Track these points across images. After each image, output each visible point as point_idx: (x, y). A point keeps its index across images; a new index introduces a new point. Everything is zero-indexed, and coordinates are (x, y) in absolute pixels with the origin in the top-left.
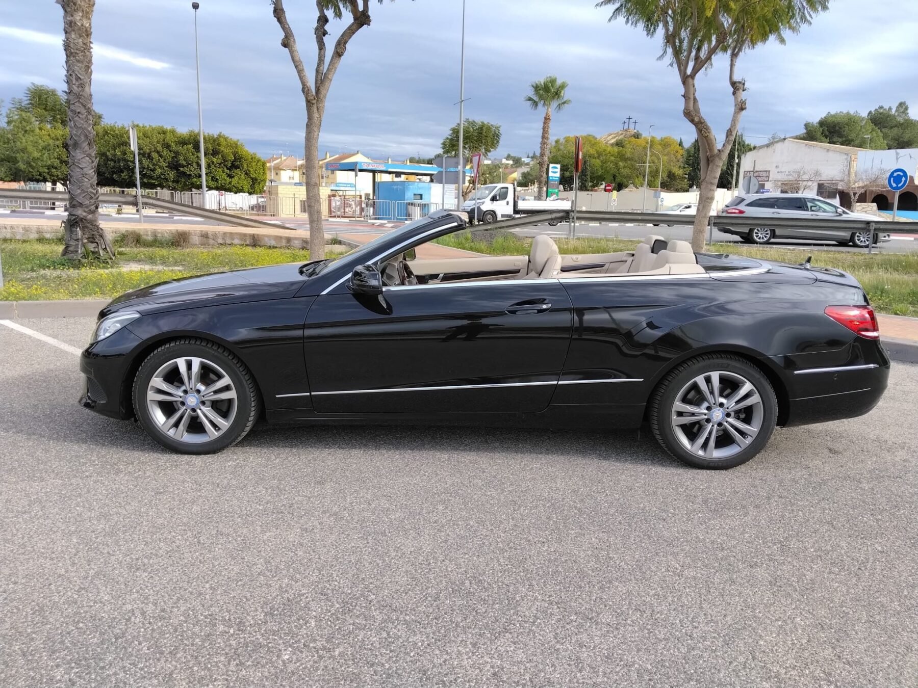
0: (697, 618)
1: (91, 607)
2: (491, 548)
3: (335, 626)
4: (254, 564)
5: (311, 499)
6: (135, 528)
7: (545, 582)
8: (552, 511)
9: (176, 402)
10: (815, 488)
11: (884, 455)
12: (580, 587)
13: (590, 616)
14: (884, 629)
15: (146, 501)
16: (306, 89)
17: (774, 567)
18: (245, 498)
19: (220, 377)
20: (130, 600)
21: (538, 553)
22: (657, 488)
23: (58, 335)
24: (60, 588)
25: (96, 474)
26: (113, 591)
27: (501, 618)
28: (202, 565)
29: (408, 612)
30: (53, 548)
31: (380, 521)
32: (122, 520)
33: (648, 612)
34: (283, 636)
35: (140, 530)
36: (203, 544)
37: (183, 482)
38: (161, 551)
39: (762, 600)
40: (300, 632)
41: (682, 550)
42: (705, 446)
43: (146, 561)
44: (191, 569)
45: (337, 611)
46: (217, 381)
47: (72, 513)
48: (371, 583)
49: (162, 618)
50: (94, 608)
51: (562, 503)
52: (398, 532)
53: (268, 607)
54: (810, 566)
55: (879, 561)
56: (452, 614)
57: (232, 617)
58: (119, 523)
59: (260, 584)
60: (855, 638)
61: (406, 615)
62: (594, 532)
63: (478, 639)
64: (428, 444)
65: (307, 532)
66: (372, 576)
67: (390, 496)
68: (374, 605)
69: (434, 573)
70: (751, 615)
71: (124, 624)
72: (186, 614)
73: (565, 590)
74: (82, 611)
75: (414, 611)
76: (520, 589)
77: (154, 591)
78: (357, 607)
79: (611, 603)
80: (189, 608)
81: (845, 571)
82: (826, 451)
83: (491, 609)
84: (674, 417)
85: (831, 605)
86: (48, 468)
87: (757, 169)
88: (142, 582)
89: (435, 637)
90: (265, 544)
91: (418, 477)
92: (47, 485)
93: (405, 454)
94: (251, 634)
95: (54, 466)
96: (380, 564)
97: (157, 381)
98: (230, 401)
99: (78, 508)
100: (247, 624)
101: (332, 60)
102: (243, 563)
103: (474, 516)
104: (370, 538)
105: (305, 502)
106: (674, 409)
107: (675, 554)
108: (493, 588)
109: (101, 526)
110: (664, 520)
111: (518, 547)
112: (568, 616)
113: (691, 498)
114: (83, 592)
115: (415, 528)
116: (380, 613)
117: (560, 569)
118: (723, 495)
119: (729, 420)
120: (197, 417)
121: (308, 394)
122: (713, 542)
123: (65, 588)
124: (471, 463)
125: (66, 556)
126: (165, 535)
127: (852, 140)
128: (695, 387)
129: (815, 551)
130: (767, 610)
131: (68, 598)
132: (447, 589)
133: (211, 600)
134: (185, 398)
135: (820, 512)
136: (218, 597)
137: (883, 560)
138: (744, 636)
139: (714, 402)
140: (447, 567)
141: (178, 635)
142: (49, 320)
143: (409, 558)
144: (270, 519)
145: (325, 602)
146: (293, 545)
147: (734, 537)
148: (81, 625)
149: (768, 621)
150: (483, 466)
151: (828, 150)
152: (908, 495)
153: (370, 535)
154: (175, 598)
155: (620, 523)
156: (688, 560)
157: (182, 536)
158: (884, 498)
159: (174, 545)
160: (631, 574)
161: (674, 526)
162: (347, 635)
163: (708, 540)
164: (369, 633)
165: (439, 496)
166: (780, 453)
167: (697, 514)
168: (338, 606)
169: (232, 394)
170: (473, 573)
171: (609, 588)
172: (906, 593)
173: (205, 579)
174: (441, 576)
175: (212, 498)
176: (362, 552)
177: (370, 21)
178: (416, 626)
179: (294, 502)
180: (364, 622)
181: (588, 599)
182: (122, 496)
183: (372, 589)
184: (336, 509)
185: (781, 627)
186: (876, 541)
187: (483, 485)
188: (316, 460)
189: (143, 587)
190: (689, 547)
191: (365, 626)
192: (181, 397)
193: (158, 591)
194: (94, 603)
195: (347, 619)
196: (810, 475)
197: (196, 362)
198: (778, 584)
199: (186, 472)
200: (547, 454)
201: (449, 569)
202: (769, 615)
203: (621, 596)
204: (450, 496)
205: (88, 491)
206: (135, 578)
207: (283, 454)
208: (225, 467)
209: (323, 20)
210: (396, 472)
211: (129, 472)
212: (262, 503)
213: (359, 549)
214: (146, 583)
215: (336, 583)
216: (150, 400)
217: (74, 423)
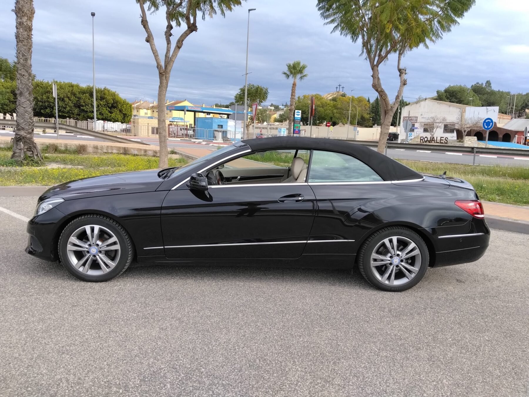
0: (388, 380)
1: (35, 377)
2: (271, 339)
3: (182, 387)
4: (132, 350)
5: (165, 310)
6: (61, 327)
7: (302, 360)
8: (305, 317)
9: (84, 251)
10: (450, 303)
11: (487, 283)
12: (322, 363)
13: (329, 380)
14: (492, 386)
15: (67, 311)
16: (159, 66)
17: (430, 350)
18: (126, 309)
19: (110, 236)
20: (59, 372)
21: (297, 342)
22: (363, 303)
23: (10, 207)
24: (16, 366)
25: (36, 294)
26: (48, 367)
27: (278, 382)
28: (101, 350)
29: (224, 379)
30: (11, 341)
31: (205, 323)
32: (53, 322)
33: (361, 378)
34: (151, 394)
35: (63, 329)
36: (102, 337)
37: (88, 299)
38: (77, 342)
39: (424, 369)
40: (161, 391)
41: (379, 340)
42: (389, 278)
43: (68, 348)
44: (95, 353)
45: (182, 378)
46: (108, 239)
47: (22, 318)
48: (202, 361)
49: (79, 384)
50: (37, 378)
51: (310, 312)
52: (216, 330)
53: (142, 376)
54: (450, 349)
55: (487, 346)
56: (250, 380)
57: (121, 382)
58: (51, 324)
59: (136, 362)
60: (476, 392)
61: (223, 380)
62: (329, 329)
63: (265, 395)
64: (232, 276)
65: (163, 330)
66: (202, 357)
67: (211, 308)
68: (204, 375)
69: (238, 355)
70: (419, 379)
71: (56, 387)
72: (93, 381)
73: (313, 365)
74: (30, 380)
75: (228, 378)
76: (288, 364)
77: (73, 367)
78: (194, 376)
79: (340, 372)
80: (95, 377)
81: (469, 352)
82: (455, 281)
83: (272, 376)
84: (372, 262)
85: (462, 372)
86: (6, 290)
87: (410, 116)
88: (66, 361)
89: (240, 394)
90: (139, 338)
91: (227, 296)
92: (6, 301)
93: (219, 283)
94: (133, 393)
95: (10, 289)
96: (207, 350)
97: (73, 239)
98: (116, 251)
99: (26, 315)
100: (130, 387)
101: (174, 50)
102: (126, 349)
103: (260, 320)
104: (200, 333)
105: (161, 312)
106: (372, 257)
107: (374, 343)
108: (273, 364)
109: (40, 326)
110: (368, 322)
111: (286, 339)
112: (316, 380)
113: (382, 309)
114: (30, 368)
115: (226, 327)
116: (208, 379)
117: (310, 352)
118: (400, 307)
119: (403, 263)
120: (97, 260)
121: (163, 247)
122: (395, 336)
123: (19, 366)
124: (257, 288)
125: (19, 345)
126: (79, 332)
127: (463, 101)
128: (384, 245)
129: (452, 340)
130: (427, 375)
131: (21, 372)
132: (246, 364)
133: (108, 372)
134: (90, 249)
135: (454, 317)
136: (112, 370)
137: (490, 345)
138: (415, 391)
139: (394, 253)
140: (245, 351)
141: (89, 394)
142: (4, 198)
143: (223, 346)
144: (141, 322)
145: (175, 373)
146: (155, 338)
147: (407, 332)
148: (29, 389)
149: (428, 382)
150: (264, 290)
151: (450, 106)
152: (501, 307)
153: (200, 332)
154: (86, 371)
155: (343, 324)
156: (382, 346)
157: (89, 332)
158: (488, 309)
159: (84, 338)
160: (350, 355)
161: (373, 326)
162: (189, 393)
163: (393, 334)
164: (202, 392)
165: (239, 308)
166: (430, 282)
167: (386, 319)
168: (183, 375)
169: (117, 247)
170: (261, 355)
171: (338, 363)
172: (503, 365)
173: (104, 359)
174: (242, 357)
175: (106, 309)
176: (196, 342)
177: (197, 29)
178: (229, 387)
179: (154, 311)
180: (199, 385)
181: (327, 370)
182: (52, 307)
183: (203, 365)
184: (179, 316)
185: (435, 385)
186: (485, 334)
187: (264, 301)
188: (166, 286)
189: (67, 364)
190: (382, 338)
191: (200, 387)
192: (87, 248)
193: (76, 367)
194: (37, 375)
195: (189, 384)
196: (447, 295)
197: (97, 228)
198: (433, 360)
199: (90, 293)
200: (300, 282)
201: (247, 353)
202: (428, 378)
203: (345, 368)
204: (246, 308)
205: (32, 305)
206: (61, 359)
207: (147, 282)
208: (113, 290)
209: (170, 27)
210: (214, 293)
211: (56, 293)
212: (135, 312)
213: (194, 340)
214: (69, 362)
215: (181, 361)
216: (69, 250)
217: (21, 262)
